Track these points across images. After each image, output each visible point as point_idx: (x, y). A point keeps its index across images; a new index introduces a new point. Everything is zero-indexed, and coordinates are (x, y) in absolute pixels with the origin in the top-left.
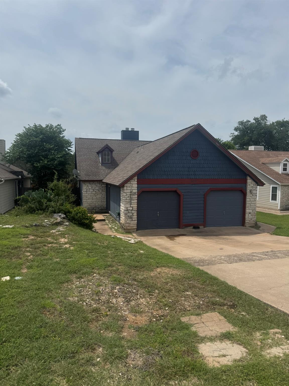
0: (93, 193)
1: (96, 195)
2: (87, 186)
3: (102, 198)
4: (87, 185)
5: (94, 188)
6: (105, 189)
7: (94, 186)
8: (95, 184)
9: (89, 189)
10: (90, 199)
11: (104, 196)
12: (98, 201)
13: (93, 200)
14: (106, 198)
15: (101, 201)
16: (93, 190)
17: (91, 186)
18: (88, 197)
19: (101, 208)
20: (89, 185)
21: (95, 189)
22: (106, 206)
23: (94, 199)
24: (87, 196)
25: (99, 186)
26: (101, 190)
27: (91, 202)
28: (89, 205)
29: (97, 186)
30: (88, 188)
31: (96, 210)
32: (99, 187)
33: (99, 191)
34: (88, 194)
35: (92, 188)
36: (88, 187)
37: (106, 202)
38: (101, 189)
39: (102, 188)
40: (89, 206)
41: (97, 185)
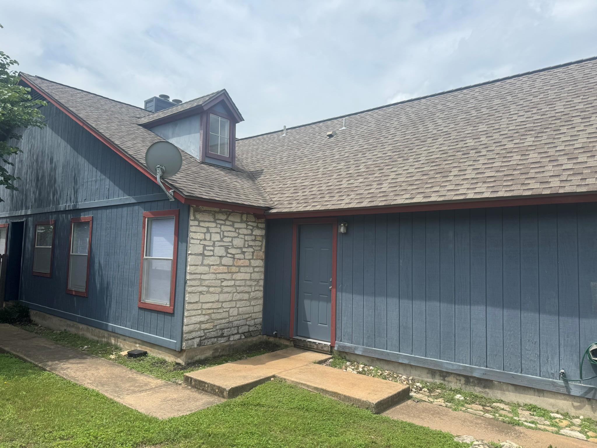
0: (225, 261)
1: (234, 269)
2: (205, 230)
3: (250, 286)
4: (207, 224)
5: (230, 239)
6: (261, 246)
7: (230, 234)
8: (233, 226)
9: (214, 246)
10: (211, 289)
11: (256, 276)
12: (239, 296)
13: (221, 292)
14: (262, 283)
15: (246, 296)
16: (227, 248)
17: (219, 231)
18: (206, 283)
19: (245, 329)
20: (214, 225)
21: (233, 247)
22: (261, 315)
23: (226, 289)
24: (203, 277)
25: (245, 232)
26: (251, 250)
27: (215, 306)
28: (207, 317)
29: (239, 234)
30: (210, 240)
31: (231, 339)
32: (246, 237)
33: (244, 253)
34: (206, 269)
35: (221, 240)
36: (208, 236)
37: (261, 302)
38: (251, 246)
39: (252, 240)
40: (207, 322)
41: (239, 229)
